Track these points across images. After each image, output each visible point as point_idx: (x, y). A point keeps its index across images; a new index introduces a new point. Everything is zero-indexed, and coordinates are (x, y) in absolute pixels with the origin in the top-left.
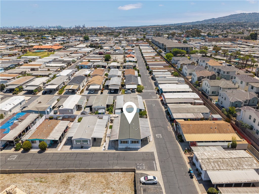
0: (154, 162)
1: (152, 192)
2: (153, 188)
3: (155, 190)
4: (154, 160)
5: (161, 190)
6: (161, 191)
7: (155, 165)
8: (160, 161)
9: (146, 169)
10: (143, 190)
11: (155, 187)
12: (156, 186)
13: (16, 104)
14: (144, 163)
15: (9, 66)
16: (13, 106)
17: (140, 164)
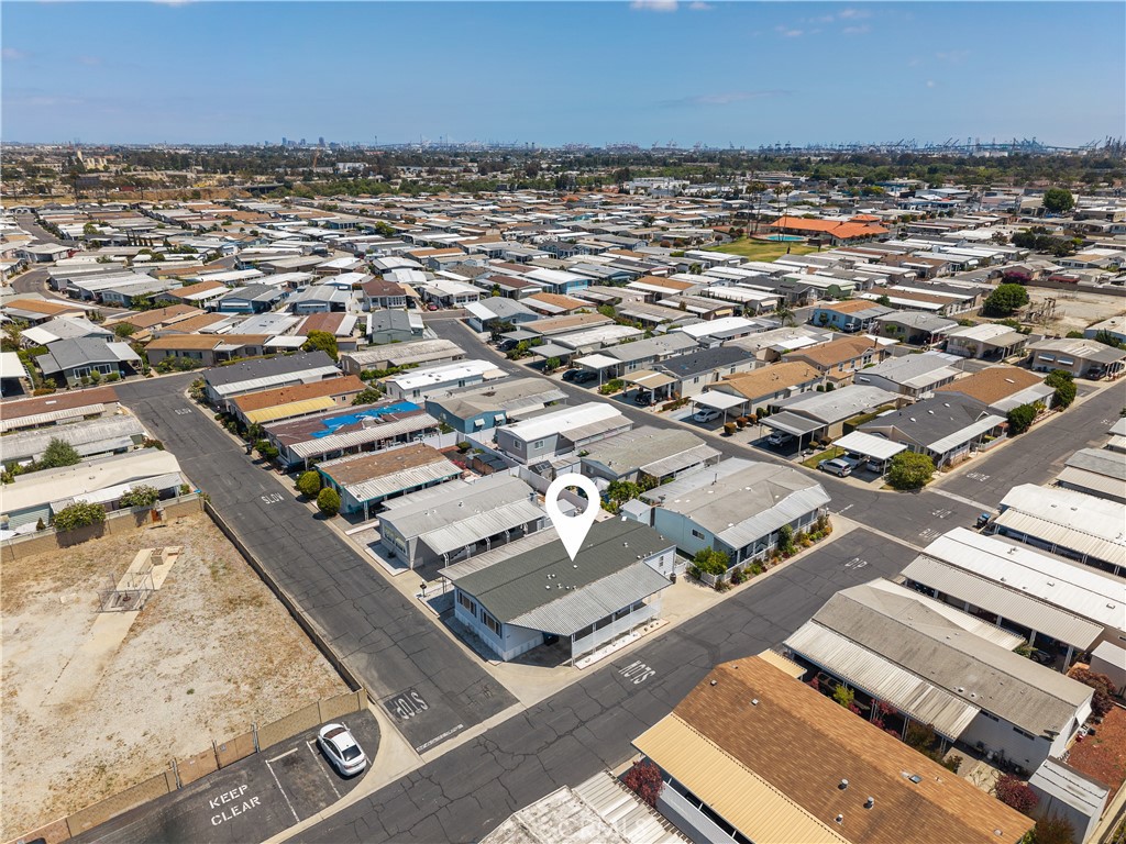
0: (461, 726)
1: (295, 784)
2: (317, 779)
3: (312, 788)
4: (471, 724)
5: (322, 805)
6: (316, 805)
7: (445, 735)
8: (477, 742)
9: (405, 723)
10: (290, 755)
11: (325, 782)
12: (336, 783)
13: (442, 380)
14: (434, 705)
15: (610, 277)
16: (432, 381)
17: (420, 697)
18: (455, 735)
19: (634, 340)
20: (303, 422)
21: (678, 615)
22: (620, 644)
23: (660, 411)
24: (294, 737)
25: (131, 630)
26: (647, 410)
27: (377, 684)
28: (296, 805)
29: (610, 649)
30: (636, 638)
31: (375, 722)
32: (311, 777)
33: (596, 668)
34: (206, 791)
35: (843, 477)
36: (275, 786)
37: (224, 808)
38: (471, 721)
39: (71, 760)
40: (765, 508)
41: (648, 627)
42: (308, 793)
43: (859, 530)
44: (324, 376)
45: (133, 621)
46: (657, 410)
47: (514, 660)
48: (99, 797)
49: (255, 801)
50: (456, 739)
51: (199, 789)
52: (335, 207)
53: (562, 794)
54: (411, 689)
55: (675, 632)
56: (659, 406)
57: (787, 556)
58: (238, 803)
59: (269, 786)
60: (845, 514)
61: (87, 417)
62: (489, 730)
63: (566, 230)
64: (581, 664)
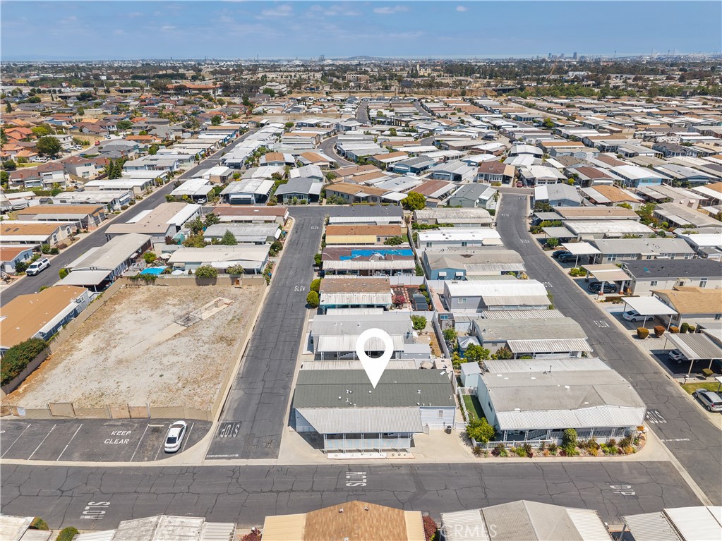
0: (237, 455)
1: (147, 442)
3: (150, 448)
4: (242, 457)
5: (146, 459)
6: (144, 458)
7: (226, 456)
8: (234, 470)
9: (218, 439)
10: (158, 427)
11: (157, 449)
12: (161, 452)
13: (450, 239)
14: (239, 436)
15: (687, 179)
16: (443, 238)
17: (238, 429)
18: (230, 458)
19: (640, 237)
20: (345, 248)
21: (425, 456)
22: (366, 455)
23: (601, 301)
24: (169, 419)
25: (175, 336)
26: (592, 297)
27: (230, 411)
28: (138, 452)
29: (358, 455)
30: (381, 457)
31: (208, 431)
32: (156, 443)
33: (338, 463)
34: (117, 426)
35: (710, 411)
36: (139, 439)
37: (114, 437)
38: (245, 456)
39: (100, 385)
40: (566, 408)
41: (396, 454)
42: (147, 450)
43: (668, 465)
44: (390, 222)
45: (179, 332)
46: (599, 299)
47: (301, 434)
48: (89, 406)
49: (127, 441)
50: (228, 461)
51: (116, 424)
52: (534, 105)
53: (197, 521)
54: (241, 422)
55: (411, 466)
56: (603, 297)
57: (563, 454)
58: (121, 437)
59: (138, 437)
60: (668, 445)
61: (266, 222)
62: (247, 466)
63: (697, 133)
64: (331, 456)
